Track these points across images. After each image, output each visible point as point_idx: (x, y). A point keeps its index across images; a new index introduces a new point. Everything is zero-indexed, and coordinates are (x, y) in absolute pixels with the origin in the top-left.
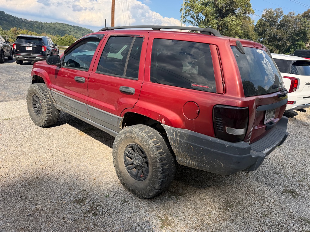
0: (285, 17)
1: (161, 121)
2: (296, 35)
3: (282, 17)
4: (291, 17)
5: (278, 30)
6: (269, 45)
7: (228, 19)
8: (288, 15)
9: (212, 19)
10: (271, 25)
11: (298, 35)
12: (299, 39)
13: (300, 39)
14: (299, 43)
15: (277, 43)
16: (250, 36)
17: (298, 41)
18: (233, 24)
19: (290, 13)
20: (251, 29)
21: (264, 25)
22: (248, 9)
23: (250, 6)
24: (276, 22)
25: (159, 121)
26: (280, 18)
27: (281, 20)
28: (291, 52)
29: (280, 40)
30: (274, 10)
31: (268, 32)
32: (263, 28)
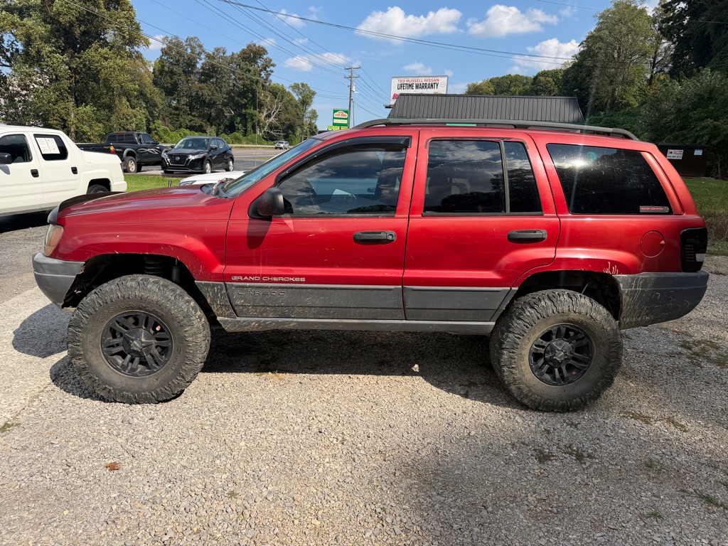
0: (208, 56)
1: (611, 270)
2: (238, 96)
3: (203, 56)
4: (221, 57)
5: (203, 84)
6: (194, 116)
7: (93, 54)
8: (214, 53)
9: (50, 52)
10: (186, 73)
11: (242, 94)
12: (246, 104)
13: (248, 102)
14: (248, 111)
15: (206, 111)
16: (148, 96)
17: (245, 106)
18: (110, 67)
19: (217, 50)
20: (148, 80)
21: (172, 73)
22: (134, 34)
23: (138, 28)
24: (194, 66)
25: (607, 271)
26: (201, 59)
27: (203, 64)
28: (238, 129)
29: (211, 105)
30: (183, 39)
31: (183, 87)
32: (172, 79)
